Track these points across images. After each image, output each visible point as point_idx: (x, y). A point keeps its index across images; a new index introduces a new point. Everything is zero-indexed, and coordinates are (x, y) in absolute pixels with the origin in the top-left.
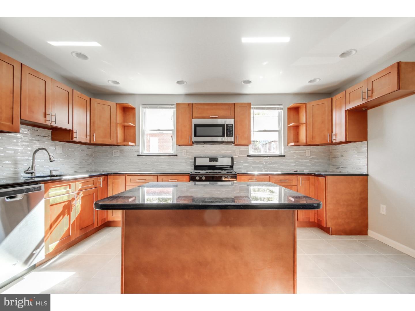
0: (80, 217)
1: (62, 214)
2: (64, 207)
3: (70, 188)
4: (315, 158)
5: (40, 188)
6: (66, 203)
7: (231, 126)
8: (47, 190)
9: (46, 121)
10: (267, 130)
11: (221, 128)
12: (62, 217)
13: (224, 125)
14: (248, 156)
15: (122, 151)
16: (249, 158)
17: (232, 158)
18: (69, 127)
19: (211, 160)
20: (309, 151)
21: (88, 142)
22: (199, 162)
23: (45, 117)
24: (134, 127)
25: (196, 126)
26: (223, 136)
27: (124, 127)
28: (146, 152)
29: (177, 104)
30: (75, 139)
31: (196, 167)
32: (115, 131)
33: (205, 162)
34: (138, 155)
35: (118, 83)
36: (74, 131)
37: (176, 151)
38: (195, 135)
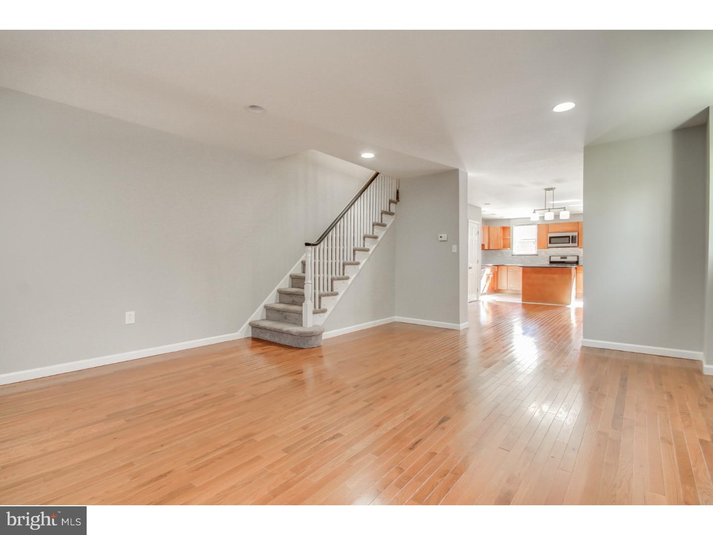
3: (489, 269)
6: (488, 275)
7: (575, 236)
11: (568, 238)
12: (488, 280)
13: (569, 236)
17: (578, 257)
19: (562, 258)
21: (488, 249)
22: (553, 259)
24: (510, 239)
25: (550, 238)
26: (569, 243)
27: (503, 239)
28: (517, 253)
29: (538, 225)
31: (551, 262)
32: (499, 242)
33: (558, 259)
34: (512, 255)
36: (485, 245)
37: (538, 252)
38: (550, 243)
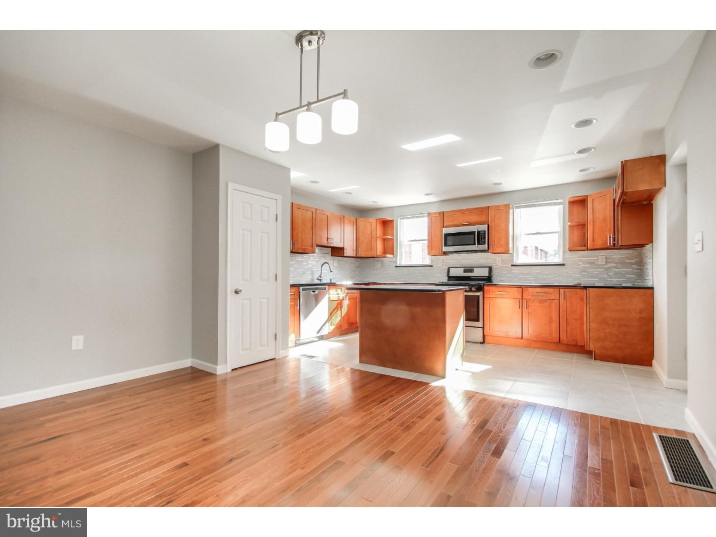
0: (348, 314)
1: (336, 308)
2: (338, 304)
3: (341, 291)
4: (615, 267)
5: (325, 289)
6: (339, 301)
7: (484, 232)
8: (329, 289)
9: (328, 243)
10: (541, 232)
11: (473, 236)
12: (336, 310)
13: (475, 232)
14: (512, 265)
15: (382, 262)
16: (513, 267)
17: (490, 269)
18: (341, 245)
19: (465, 271)
20: (604, 257)
21: (355, 256)
22: (454, 272)
23: (328, 240)
24: (392, 240)
25: (446, 235)
26: (475, 244)
27: (384, 240)
28: (404, 263)
29: (429, 214)
30: (345, 255)
31: (450, 278)
32: (375, 245)
33: (459, 272)
34: (396, 267)
35: (376, 202)
36: (345, 248)
37: (432, 261)
38: (446, 245)
